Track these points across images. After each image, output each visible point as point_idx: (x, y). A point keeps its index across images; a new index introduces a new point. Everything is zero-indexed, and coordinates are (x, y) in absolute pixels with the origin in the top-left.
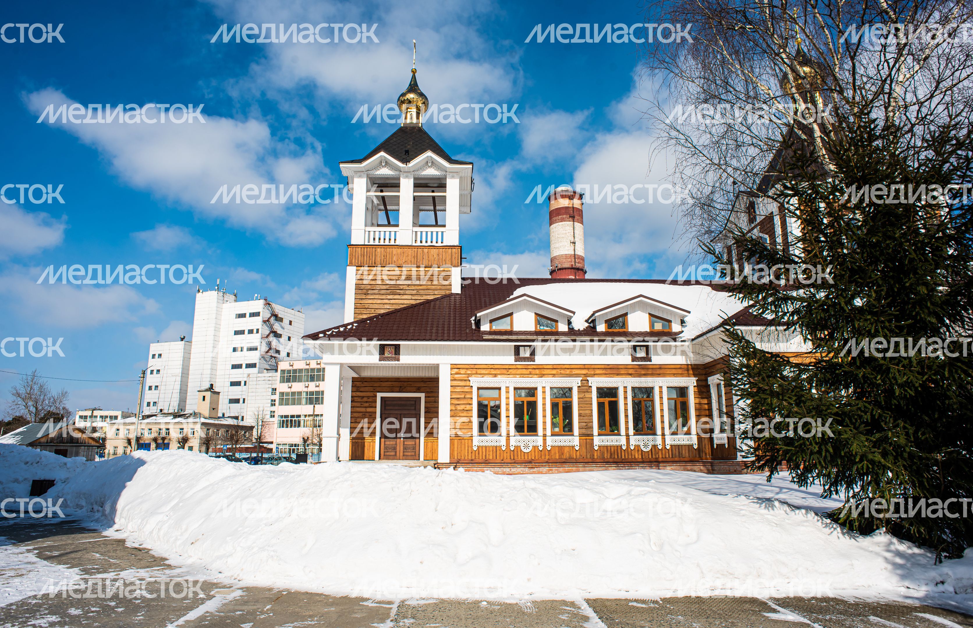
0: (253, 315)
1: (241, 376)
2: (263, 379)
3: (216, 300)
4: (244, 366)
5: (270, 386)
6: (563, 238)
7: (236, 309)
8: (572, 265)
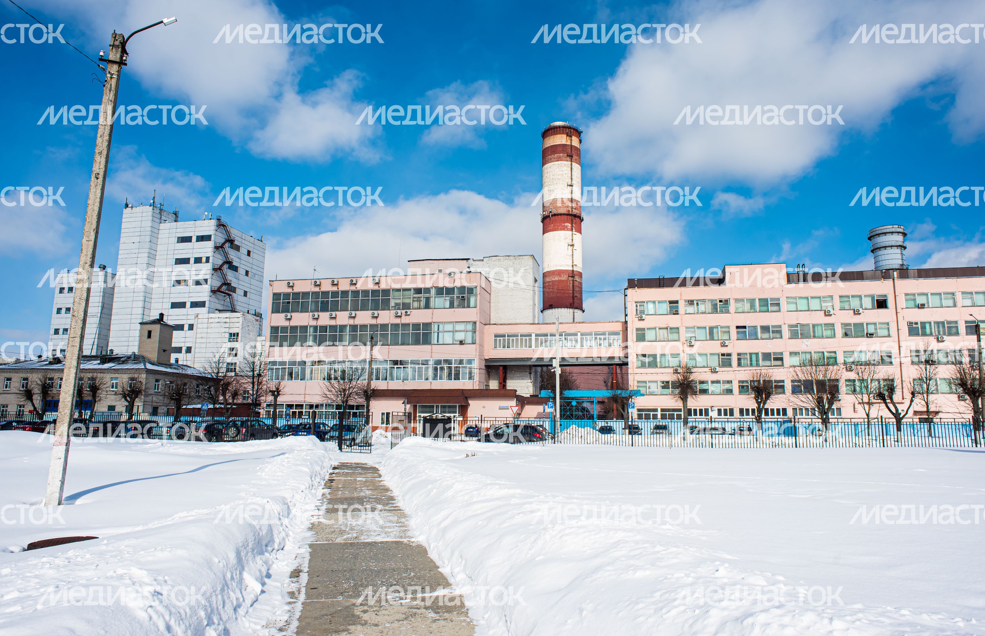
0: (201, 238)
1: (185, 317)
2: (217, 320)
3: (150, 218)
4: (188, 305)
5: (227, 330)
6: (559, 179)
7: (178, 230)
8: (569, 211)
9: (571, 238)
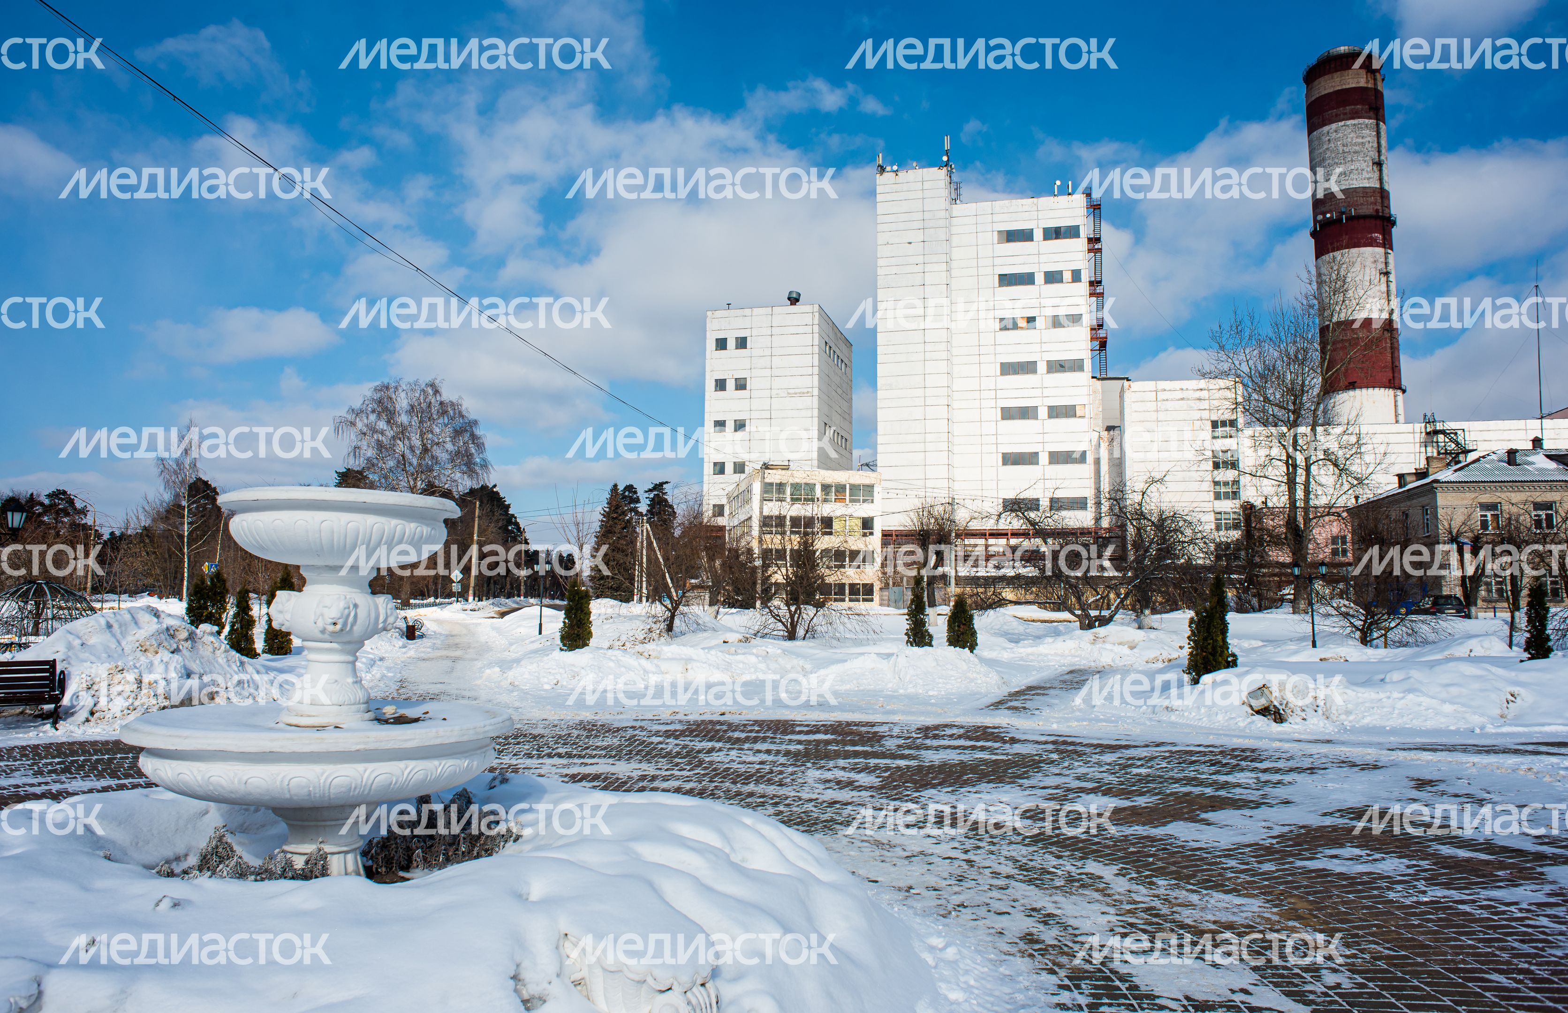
0: (1055, 233)
1: (1038, 392)
2: (1180, 395)
4: (1042, 367)
6: (1355, 152)
7: (996, 218)
8: (1377, 211)
9: (1383, 260)
